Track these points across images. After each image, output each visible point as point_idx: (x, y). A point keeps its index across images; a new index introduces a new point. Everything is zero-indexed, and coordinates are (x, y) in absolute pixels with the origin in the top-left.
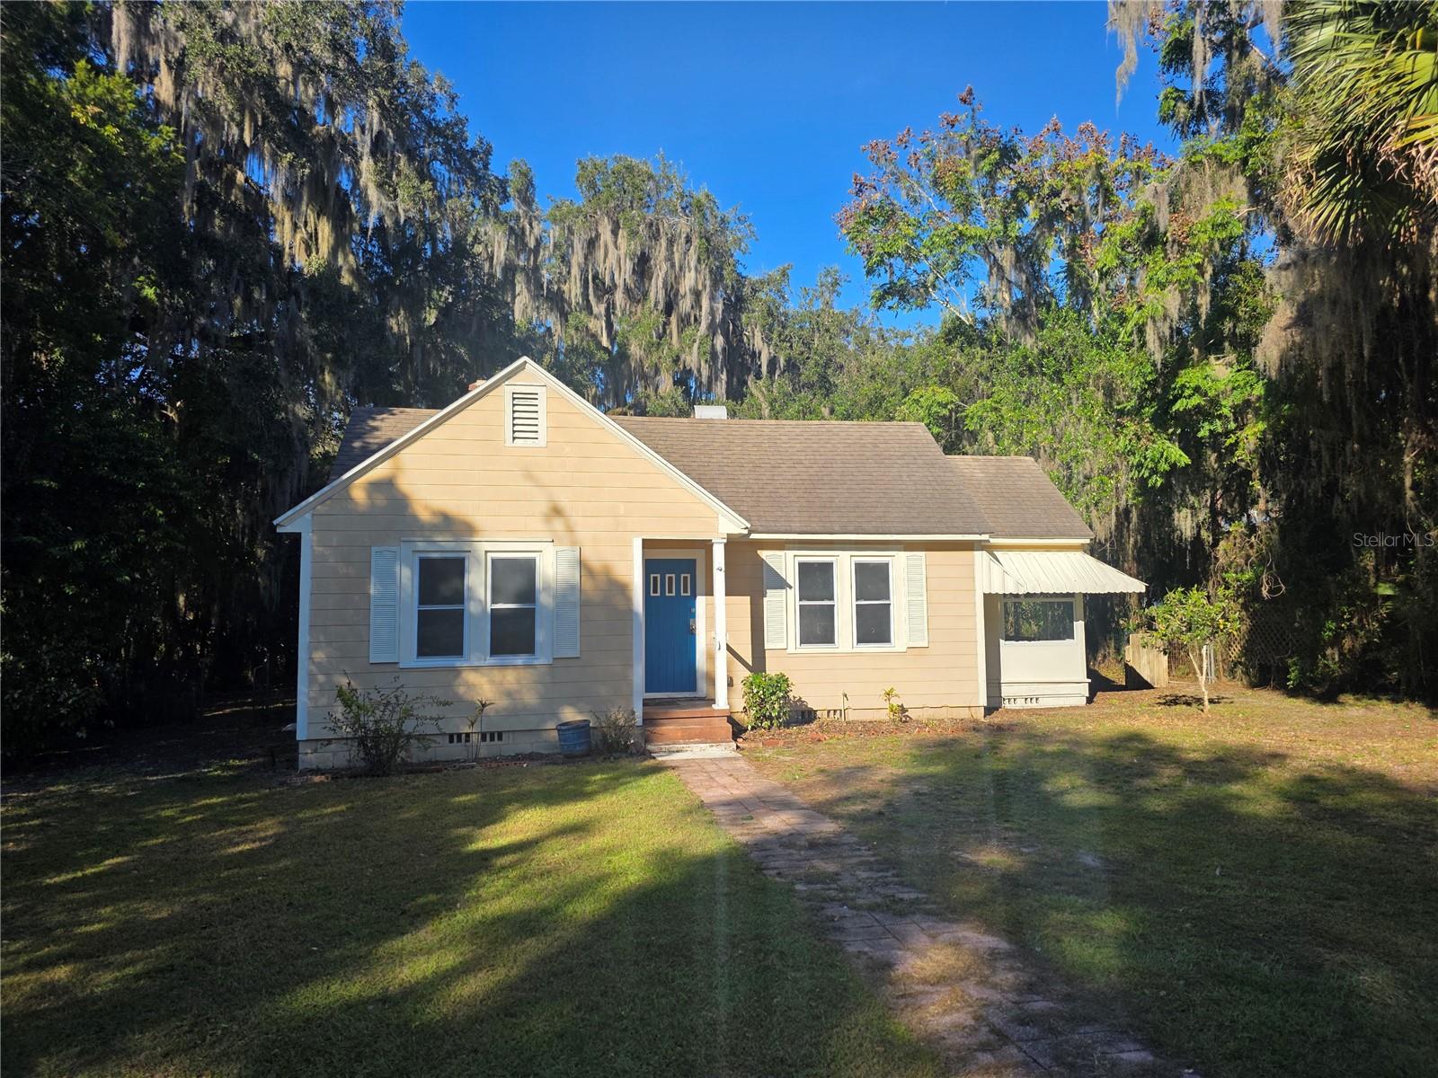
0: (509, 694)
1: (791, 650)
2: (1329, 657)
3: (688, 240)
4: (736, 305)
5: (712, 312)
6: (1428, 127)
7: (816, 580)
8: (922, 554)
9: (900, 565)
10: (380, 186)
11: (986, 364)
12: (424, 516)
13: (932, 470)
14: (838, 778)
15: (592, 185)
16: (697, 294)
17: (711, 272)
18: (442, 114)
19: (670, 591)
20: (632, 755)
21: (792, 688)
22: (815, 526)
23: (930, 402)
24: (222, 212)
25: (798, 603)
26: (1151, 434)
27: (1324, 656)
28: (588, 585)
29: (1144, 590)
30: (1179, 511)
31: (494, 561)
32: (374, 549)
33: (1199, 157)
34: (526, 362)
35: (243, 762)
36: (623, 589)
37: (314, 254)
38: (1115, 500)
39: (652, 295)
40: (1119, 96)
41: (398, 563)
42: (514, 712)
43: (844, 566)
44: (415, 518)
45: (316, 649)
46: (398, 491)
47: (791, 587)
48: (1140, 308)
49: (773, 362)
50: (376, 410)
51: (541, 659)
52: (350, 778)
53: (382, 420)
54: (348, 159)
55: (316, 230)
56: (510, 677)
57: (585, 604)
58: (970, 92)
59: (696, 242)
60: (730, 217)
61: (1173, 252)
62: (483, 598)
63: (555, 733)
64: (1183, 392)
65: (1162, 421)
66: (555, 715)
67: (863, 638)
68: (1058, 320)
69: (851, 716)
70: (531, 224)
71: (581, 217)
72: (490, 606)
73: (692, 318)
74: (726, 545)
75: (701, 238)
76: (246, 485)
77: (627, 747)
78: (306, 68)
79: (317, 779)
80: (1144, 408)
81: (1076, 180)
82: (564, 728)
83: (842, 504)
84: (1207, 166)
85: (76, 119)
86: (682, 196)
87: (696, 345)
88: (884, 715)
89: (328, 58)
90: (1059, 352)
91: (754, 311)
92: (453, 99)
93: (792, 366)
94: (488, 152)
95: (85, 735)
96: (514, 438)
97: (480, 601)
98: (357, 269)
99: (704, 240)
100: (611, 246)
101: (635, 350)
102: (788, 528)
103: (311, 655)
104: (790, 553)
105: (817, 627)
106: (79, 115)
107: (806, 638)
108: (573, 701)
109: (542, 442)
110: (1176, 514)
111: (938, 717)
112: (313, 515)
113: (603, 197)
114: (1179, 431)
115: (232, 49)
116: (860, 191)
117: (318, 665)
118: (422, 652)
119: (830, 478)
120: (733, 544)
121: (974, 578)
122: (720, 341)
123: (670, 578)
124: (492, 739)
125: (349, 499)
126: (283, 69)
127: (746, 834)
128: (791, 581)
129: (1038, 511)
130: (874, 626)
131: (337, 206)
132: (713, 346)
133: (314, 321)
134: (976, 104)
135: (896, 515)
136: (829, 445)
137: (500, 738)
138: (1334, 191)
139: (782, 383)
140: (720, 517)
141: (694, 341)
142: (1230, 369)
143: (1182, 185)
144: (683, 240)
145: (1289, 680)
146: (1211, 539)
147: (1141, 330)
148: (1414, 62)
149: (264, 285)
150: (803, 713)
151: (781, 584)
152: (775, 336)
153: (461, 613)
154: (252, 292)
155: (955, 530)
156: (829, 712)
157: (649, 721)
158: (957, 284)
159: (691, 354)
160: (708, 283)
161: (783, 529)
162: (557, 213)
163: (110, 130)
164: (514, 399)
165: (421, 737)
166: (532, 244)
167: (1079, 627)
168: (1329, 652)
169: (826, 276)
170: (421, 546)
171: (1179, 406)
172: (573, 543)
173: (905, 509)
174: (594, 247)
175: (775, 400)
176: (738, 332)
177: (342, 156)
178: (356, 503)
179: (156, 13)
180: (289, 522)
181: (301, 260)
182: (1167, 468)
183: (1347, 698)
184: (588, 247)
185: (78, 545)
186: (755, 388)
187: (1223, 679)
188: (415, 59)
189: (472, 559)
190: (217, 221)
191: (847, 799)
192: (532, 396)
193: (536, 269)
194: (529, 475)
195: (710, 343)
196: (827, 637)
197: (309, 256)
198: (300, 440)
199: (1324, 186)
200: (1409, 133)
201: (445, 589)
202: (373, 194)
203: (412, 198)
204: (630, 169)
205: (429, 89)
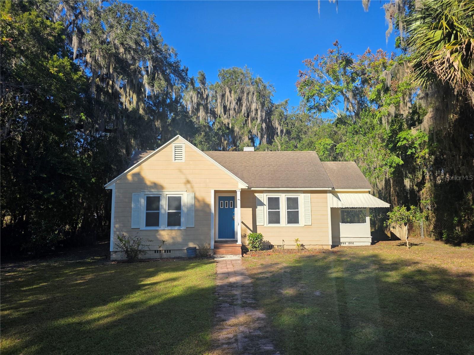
0: (173, 238)
1: (265, 225)
2: (457, 230)
3: (253, 94)
4: (269, 113)
5: (262, 116)
6: (439, 55)
7: (274, 203)
8: (309, 194)
9: (302, 198)
10: (149, 84)
11: (344, 131)
12: (148, 183)
13: (315, 167)
14: (266, 266)
15: (224, 77)
16: (257, 110)
17: (261, 103)
18: (172, 60)
19: (227, 206)
20: (208, 258)
21: (263, 238)
22: (273, 186)
23: (324, 144)
24: (103, 93)
25: (268, 210)
26: (389, 154)
27: (456, 230)
28: (197, 204)
29: (389, 207)
30: (406, 179)
31: (168, 197)
32: (133, 194)
33: (401, 62)
34: (178, 137)
35: (99, 258)
36: (208, 206)
37: (132, 104)
38: (384, 176)
39: (243, 111)
40: (387, 41)
41: (140, 198)
42: (174, 244)
43: (283, 198)
44: (145, 184)
45: (116, 224)
46: (141, 176)
47: (265, 205)
48: (380, 112)
49: (282, 131)
50: (142, 151)
51: (183, 228)
52: (122, 263)
53: (143, 154)
54: (140, 76)
55: (132, 97)
56: (174, 233)
57: (196, 211)
58: (337, 42)
59: (255, 94)
60: (267, 84)
61: (392, 93)
62: (165, 208)
63: (186, 251)
64: (400, 139)
65: (394, 149)
66: (187, 245)
67: (289, 222)
68: (365, 116)
69: (285, 247)
70: (205, 91)
71: (220, 88)
72: (167, 211)
73: (255, 118)
74: (241, 192)
75: (257, 93)
76: (109, 174)
77: (207, 255)
78: (128, 49)
79: (113, 263)
80: (389, 145)
81: (376, 68)
82: (189, 249)
83: (283, 178)
84: (405, 64)
85: (51, 72)
86: (251, 79)
87: (256, 127)
88: (295, 247)
89: (134, 46)
90: (365, 126)
91: (275, 115)
92: (176, 55)
93: (288, 132)
94: (187, 70)
95: (54, 249)
96: (175, 160)
97: (164, 209)
98: (144, 108)
99: (258, 93)
100: (229, 97)
101: (236, 129)
102: (264, 186)
103: (115, 226)
104: (265, 194)
105: (274, 218)
106: (52, 71)
107: (270, 222)
108: (192, 241)
109: (183, 161)
110: (405, 180)
111: (315, 248)
112: (116, 184)
113: (226, 81)
114: (400, 153)
115: (105, 46)
116: (301, 75)
117: (117, 229)
118: (147, 225)
119: (280, 170)
120: (243, 191)
121: (327, 202)
122: (264, 125)
123: (227, 202)
124: (168, 252)
125: (127, 179)
126: (121, 50)
127: (221, 283)
128: (265, 203)
129: (354, 180)
130: (293, 218)
131: (138, 89)
132: (262, 127)
133: (128, 125)
134: (339, 46)
135: (300, 182)
136: (282, 159)
137: (170, 252)
138: (422, 75)
139: (285, 138)
140: (239, 183)
141: (256, 125)
142: (418, 131)
143: (396, 71)
144: (252, 93)
145: (443, 238)
146: (417, 189)
147: (380, 120)
148: (434, 33)
149: (114, 115)
150: (269, 246)
151: (262, 204)
152: (282, 122)
153: (159, 213)
154: (111, 117)
155: (319, 187)
156: (278, 246)
157: (216, 247)
158: (336, 104)
159: (254, 129)
160: (260, 106)
161: (262, 187)
162: (212, 87)
163: (61, 74)
164: (175, 148)
165: (144, 251)
166: (205, 97)
167: (368, 219)
168: (457, 228)
169: (302, 102)
170: (147, 193)
171: (399, 144)
172: (193, 192)
173: (304, 180)
174: (224, 97)
175: (282, 143)
176: (270, 121)
177: (138, 75)
178: (129, 180)
179: (84, 37)
180: (109, 186)
181: (128, 105)
182: (395, 165)
183: (465, 245)
184: (222, 97)
185: (52, 193)
186: (277, 140)
187: (427, 237)
188: (166, 43)
189: (162, 196)
190: (102, 96)
191: (263, 273)
192: (181, 147)
193: (207, 104)
194: (180, 171)
195: (260, 126)
196: (278, 222)
197: (130, 105)
198: (124, 161)
199: (418, 73)
200: (433, 57)
201: (154, 206)
202: (147, 86)
203: (159, 87)
204: (234, 72)
205: (169, 52)
